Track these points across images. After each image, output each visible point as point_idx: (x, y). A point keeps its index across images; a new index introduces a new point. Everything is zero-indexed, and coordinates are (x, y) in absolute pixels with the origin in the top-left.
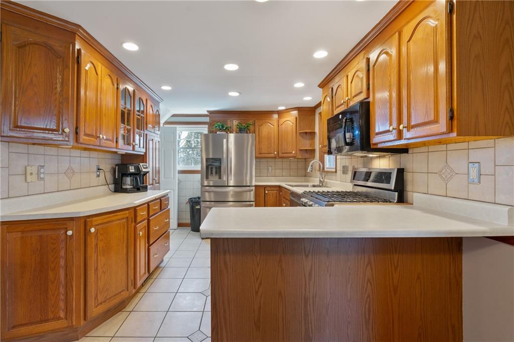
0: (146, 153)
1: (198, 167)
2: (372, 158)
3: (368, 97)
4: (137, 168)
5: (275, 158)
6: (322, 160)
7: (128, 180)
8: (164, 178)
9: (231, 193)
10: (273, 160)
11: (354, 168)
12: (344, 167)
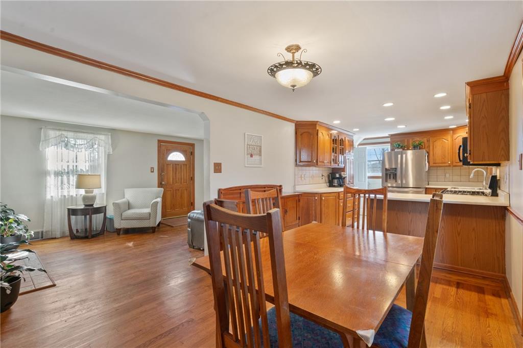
0: (345, 167)
1: (380, 175)
4: (340, 175)
7: (336, 181)
8: (358, 180)
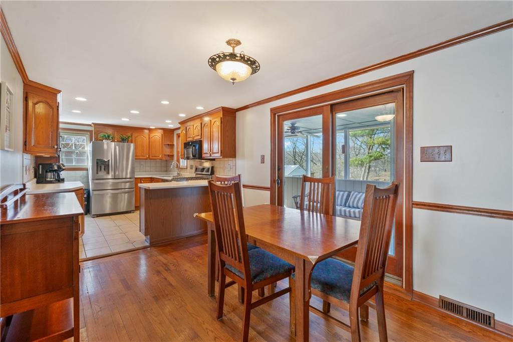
2: (203, 162)
3: (201, 138)
6: (178, 161)
9: (110, 184)
10: (144, 160)
11: (196, 166)
12: (191, 166)
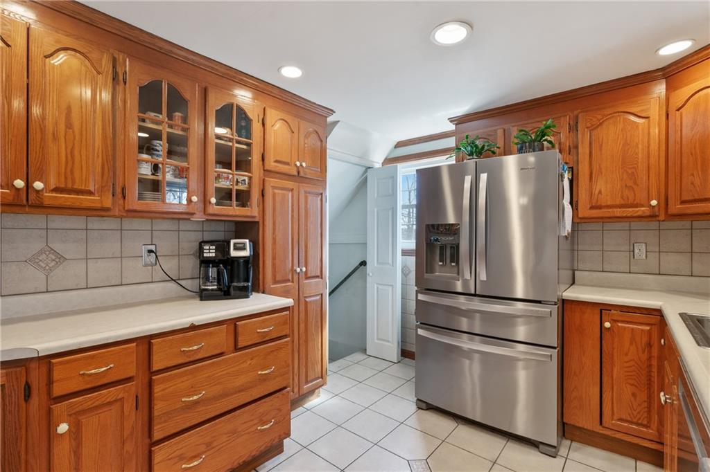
5: (653, 217)
10: (649, 224)
